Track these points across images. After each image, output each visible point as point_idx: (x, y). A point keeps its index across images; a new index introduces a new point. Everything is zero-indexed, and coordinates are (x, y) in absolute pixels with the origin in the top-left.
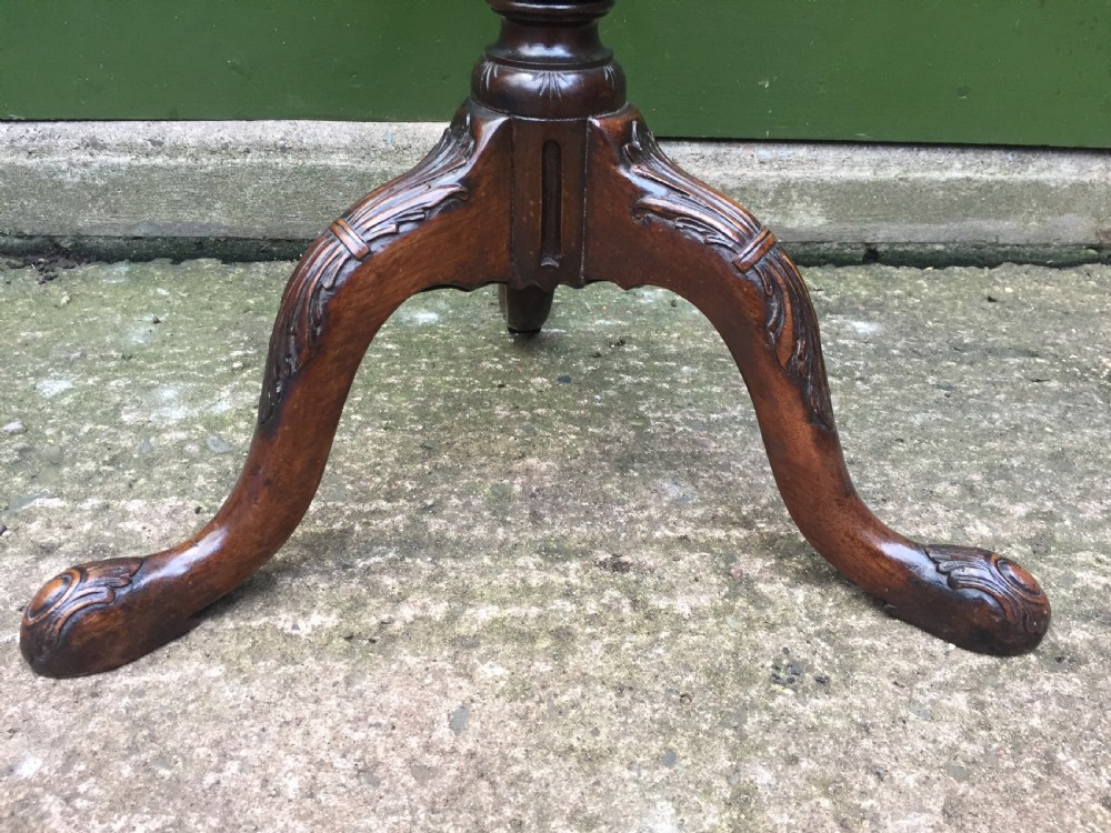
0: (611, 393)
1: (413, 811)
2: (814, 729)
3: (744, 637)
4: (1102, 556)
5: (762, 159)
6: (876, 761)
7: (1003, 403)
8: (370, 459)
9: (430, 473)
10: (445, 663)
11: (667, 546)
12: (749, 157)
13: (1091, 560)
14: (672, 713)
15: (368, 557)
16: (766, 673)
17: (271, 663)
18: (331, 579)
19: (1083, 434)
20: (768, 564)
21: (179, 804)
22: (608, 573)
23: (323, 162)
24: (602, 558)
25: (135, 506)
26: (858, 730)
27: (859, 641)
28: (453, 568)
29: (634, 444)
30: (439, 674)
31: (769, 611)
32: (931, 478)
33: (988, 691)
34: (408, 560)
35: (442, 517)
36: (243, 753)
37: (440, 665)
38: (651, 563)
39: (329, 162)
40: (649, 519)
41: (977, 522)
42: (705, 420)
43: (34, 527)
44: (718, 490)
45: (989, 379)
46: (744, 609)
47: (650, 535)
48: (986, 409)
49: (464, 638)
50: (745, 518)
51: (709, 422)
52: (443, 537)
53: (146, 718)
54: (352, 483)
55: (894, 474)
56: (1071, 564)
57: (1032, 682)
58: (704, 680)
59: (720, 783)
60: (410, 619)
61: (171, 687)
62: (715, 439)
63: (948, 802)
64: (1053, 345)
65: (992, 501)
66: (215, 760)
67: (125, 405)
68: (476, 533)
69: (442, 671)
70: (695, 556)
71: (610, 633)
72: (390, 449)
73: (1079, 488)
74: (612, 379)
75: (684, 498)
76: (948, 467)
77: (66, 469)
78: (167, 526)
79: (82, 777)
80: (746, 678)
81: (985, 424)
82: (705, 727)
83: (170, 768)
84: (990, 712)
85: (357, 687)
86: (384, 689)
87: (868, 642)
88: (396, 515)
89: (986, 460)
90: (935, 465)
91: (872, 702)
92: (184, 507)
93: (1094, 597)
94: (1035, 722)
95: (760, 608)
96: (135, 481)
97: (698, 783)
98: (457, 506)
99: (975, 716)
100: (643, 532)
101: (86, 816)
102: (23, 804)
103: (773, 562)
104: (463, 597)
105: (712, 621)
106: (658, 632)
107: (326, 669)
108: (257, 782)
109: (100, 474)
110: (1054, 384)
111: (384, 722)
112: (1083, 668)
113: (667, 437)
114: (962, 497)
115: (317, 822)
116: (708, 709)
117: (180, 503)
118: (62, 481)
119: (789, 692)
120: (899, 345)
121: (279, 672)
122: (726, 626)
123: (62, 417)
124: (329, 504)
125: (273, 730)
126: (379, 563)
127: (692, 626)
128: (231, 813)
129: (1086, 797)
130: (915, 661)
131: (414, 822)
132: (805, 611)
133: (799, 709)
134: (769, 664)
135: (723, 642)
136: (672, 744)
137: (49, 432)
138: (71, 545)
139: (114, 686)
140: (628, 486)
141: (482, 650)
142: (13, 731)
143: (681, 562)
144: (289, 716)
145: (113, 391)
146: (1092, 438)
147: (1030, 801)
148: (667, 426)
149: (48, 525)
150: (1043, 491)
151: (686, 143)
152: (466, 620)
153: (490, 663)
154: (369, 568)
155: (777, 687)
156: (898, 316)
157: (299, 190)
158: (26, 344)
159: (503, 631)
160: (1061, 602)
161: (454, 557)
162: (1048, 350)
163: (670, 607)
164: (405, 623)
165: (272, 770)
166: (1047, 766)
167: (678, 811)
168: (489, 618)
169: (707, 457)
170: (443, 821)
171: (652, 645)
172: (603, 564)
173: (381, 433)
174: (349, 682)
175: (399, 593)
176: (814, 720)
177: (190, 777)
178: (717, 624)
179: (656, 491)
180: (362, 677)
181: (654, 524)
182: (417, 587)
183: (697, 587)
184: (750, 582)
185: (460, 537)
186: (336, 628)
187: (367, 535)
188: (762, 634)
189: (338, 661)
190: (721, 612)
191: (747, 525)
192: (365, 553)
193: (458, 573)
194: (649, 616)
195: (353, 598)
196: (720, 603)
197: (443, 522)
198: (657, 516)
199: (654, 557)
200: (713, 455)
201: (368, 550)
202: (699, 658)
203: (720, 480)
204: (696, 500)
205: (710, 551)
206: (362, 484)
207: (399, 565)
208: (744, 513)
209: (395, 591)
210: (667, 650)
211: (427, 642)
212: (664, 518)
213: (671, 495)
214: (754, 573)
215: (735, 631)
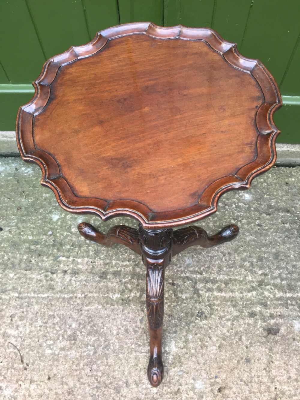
1: (134, 339)
2: (201, 328)
3: (194, 305)
4: (273, 287)
6: (211, 335)
7: (272, 233)
11: (184, 278)
13: (270, 288)
14: (178, 322)
15: (125, 279)
16: (196, 314)
17: (109, 306)
18: (118, 284)
19: (286, 246)
20: (203, 285)
21: (98, 334)
22: (171, 286)
24: (170, 282)
25: (79, 260)
26: (209, 328)
27: (215, 307)
30: (138, 310)
31: (200, 298)
32: (244, 260)
33: (235, 321)
34: (133, 280)
35: (139, 268)
36: (107, 325)
37: (138, 308)
38: (180, 284)
40: (181, 270)
41: (250, 276)
43: (62, 265)
44: (197, 262)
45: (272, 222)
46: (196, 297)
47: (181, 275)
48: (266, 235)
52: (139, 273)
53: (90, 316)
54: (121, 255)
55: (237, 258)
56: (265, 289)
57: (244, 320)
58: (184, 315)
59: (183, 338)
60: (133, 296)
61: (93, 310)
63: (220, 345)
64: (295, 207)
65: (255, 269)
66: (102, 326)
67: (72, 225)
69: (139, 309)
70: (189, 282)
71: (169, 302)
73: (277, 265)
75: (190, 264)
76: (250, 257)
77: (64, 247)
78: (86, 267)
79: (82, 328)
80: (192, 315)
81: (264, 241)
82: (183, 326)
83: (95, 327)
84: (234, 326)
85: (124, 312)
86: (129, 313)
87: (217, 308)
88: (130, 267)
89: (259, 254)
90: (247, 255)
91: (213, 322)
92: (89, 261)
93: (266, 299)
94: (241, 329)
95: (199, 297)
96: (78, 252)
97: (180, 337)
99: (231, 327)
100: (179, 274)
101: (84, 336)
102: (74, 333)
103: (204, 285)
104: (143, 290)
105: (189, 300)
106: (178, 302)
107: (119, 307)
108: (109, 331)
109: (70, 248)
110: (287, 226)
111: (129, 320)
112: (256, 317)
114: (249, 267)
115: (119, 340)
116: (184, 322)
117: (88, 260)
118: (64, 251)
119: (199, 319)
120: (254, 206)
121: (111, 308)
122: (191, 302)
123: (59, 229)
124: (117, 262)
125: (111, 320)
126: (127, 281)
127: (185, 301)
128: (106, 337)
129: (244, 346)
130: (224, 313)
131: (134, 341)
132: (207, 299)
133: (200, 323)
134: (197, 312)
135: (190, 306)
136: (177, 329)
137: (58, 235)
138: (70, 271)
139: (84, 309)
140: (178, 259)
142: (70, 318)
143: (186, 284)
144: (113, 318)
145: (68, 220)
146: (288, 248)
147: (234, 346)
149: (64, 265)
150: (268, 266)
152: (143, 297)
154: (125, 282)
155: (197, 318)
156: (258, 191)
158: (45, 199)
160: (258, 300)
161: (141, 279)
162: (292, 209)
163: (181, 296)
165: (111, 329)
166: (240, 339)
167: (175, 343)
170: (138, 341)
171: (177, 306)
172: (170, 283)
174: (123, 311)
176: (202, 326)
177: (99, 329)
179: (184, 261)
180: (125, 310)
181: (182, 272)
182: (134, 288)
183: (187, 291)
184: (198, 290)
185: (143, 274)
186: (120, 297)
187: (125, 272)
188: (197, 304)
189: (121, 306)
190: (191, 298)
191: (201, 273)
192: (124, 277)
193: (142, 284)
194: (177, 298)
195: (123, 290)
196: (191, 296)
197: (139, 269)
198: (183, 270)
199: (180, 282)
200: (199, 249)
201: (125, 276)
202: (185, 309)
203: (198, 258)
204: (192, 265)
205: (192, 281)
206: (123, 256)
207: (131, 281)
208: (201, 270)
209: (130, 288)
210: (179, 307)
211: (136, 302)
212: (184, 270)
213: (187, 263)
214: (199, 288)
215: (193, 303)
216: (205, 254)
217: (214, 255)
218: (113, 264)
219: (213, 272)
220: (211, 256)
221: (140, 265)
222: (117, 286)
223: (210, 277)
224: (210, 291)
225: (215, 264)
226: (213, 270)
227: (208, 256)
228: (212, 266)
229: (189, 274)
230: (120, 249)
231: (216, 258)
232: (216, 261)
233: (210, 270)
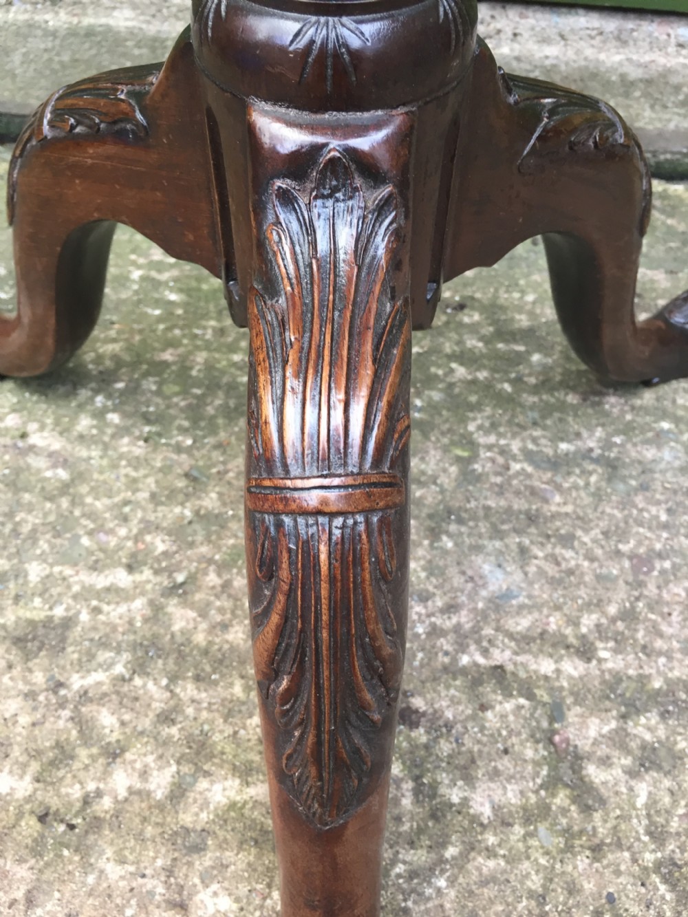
0: (436, 396)
3: (558, 866)
5: (681, 40)
8: (119, 491)
9: (190, 523)
10: (155, 882)
11: (475, 679)
12: (665, 37)
15: (88, 671)
18: (35, 709)
20: (605, 730)
23: (103, 21)
28: (193, 701)
29: (454, 491)
30: (145, 903)
31: (597, 816)
34: (138, 681)
35: (192, 606)
37: (149, 884)
38: (449, 714)
39: (112, 22)
40: (457, 628)
42: (550, 452)
44: (554, 583)
46: (564, 811)
47: (455, 660)
49: (187, 831)
50: (584, 636)
51: (556, 455)
52: (189, 641)
54: (90, 533)
60: (122, 794)
62: (559, 488)
68: (230, 637)
69: (151, 893)
70: (509, 706)
72: (146, 476)
74: (440, 372)
75: (507, 595)
88: (133, 599)
95: (587, 810)
98: (213, 588)
100: (446, 653)
103: (614, 724)
104: (198, 753)
105: (518, 830)
106: (444, 845)
113: (499, 480)
122: (534, 842)
124: (57, 569)
126: (99, 684)
127: (491, 839)
132: (645, 822)
135: (528, 875)
140: (438, 567)
141: (207, 860)
143: (489, 714)
148: (500, 460)
151: (581, 11)
152: (195, 801)
153: (215, 887)
154: (86, 692)
157: (77, 56)
159: (239, 825)
161: (197, 678)
163: (465, 801)
164: (116, 801)
168: (224, 801)
169: (546, 520)
171: (432, 870)
173: (139, 449)
175: (118, 741)
178: (525, 838)
179: (471, 579)
180: (48, 894)
181: (462, 639)
182: (142, 733)
183: (505, 764)
184: (577, 759)
185: (210, 643)
186: (28, 799)
187: (95, 629)
188: (582, 862)
189: (21, 861)
190: (533, 815)
191: (585, 651)
192: (86, 663)
193: (198, 710)
194: (434, 816)
195: (58, 745)
196: (533, 799)
197: (192, 614)
198: (468, 626)
199: (454, 702)
200: (554, 516)
201: (91, 656)
202: (491, 901)
203: (558, 564)
204: (522, 599)
205: (530, 696)
206: (102, 537)
207: (125, 689)
208: (584, 630)
209: (113, 738)
210: (452, 881)
211: (140, 838)
212: (476, 630)
213: (491, 588)
214: (584, 745)
215: (547, 853)
216: (595, 541)
217: (651, 550)
218: (26, 583)
219: (659, 644)
220: (632, 556)
221: (199, 588)
222: (24, 720)
223: (643, 679)
224: (659, 768)
225: (665, 595)
226: (661, 635)
227: (618, 553)
228: (651, 608)
229: (508, 653)
230: (89, 500)
231: (667, 564)
232: (667, 582)
233: (640, 635)
